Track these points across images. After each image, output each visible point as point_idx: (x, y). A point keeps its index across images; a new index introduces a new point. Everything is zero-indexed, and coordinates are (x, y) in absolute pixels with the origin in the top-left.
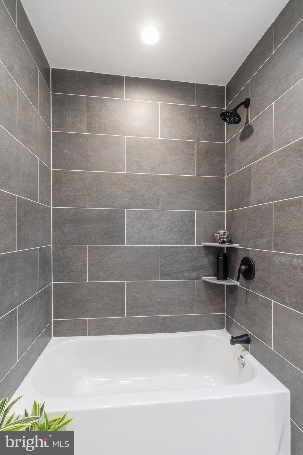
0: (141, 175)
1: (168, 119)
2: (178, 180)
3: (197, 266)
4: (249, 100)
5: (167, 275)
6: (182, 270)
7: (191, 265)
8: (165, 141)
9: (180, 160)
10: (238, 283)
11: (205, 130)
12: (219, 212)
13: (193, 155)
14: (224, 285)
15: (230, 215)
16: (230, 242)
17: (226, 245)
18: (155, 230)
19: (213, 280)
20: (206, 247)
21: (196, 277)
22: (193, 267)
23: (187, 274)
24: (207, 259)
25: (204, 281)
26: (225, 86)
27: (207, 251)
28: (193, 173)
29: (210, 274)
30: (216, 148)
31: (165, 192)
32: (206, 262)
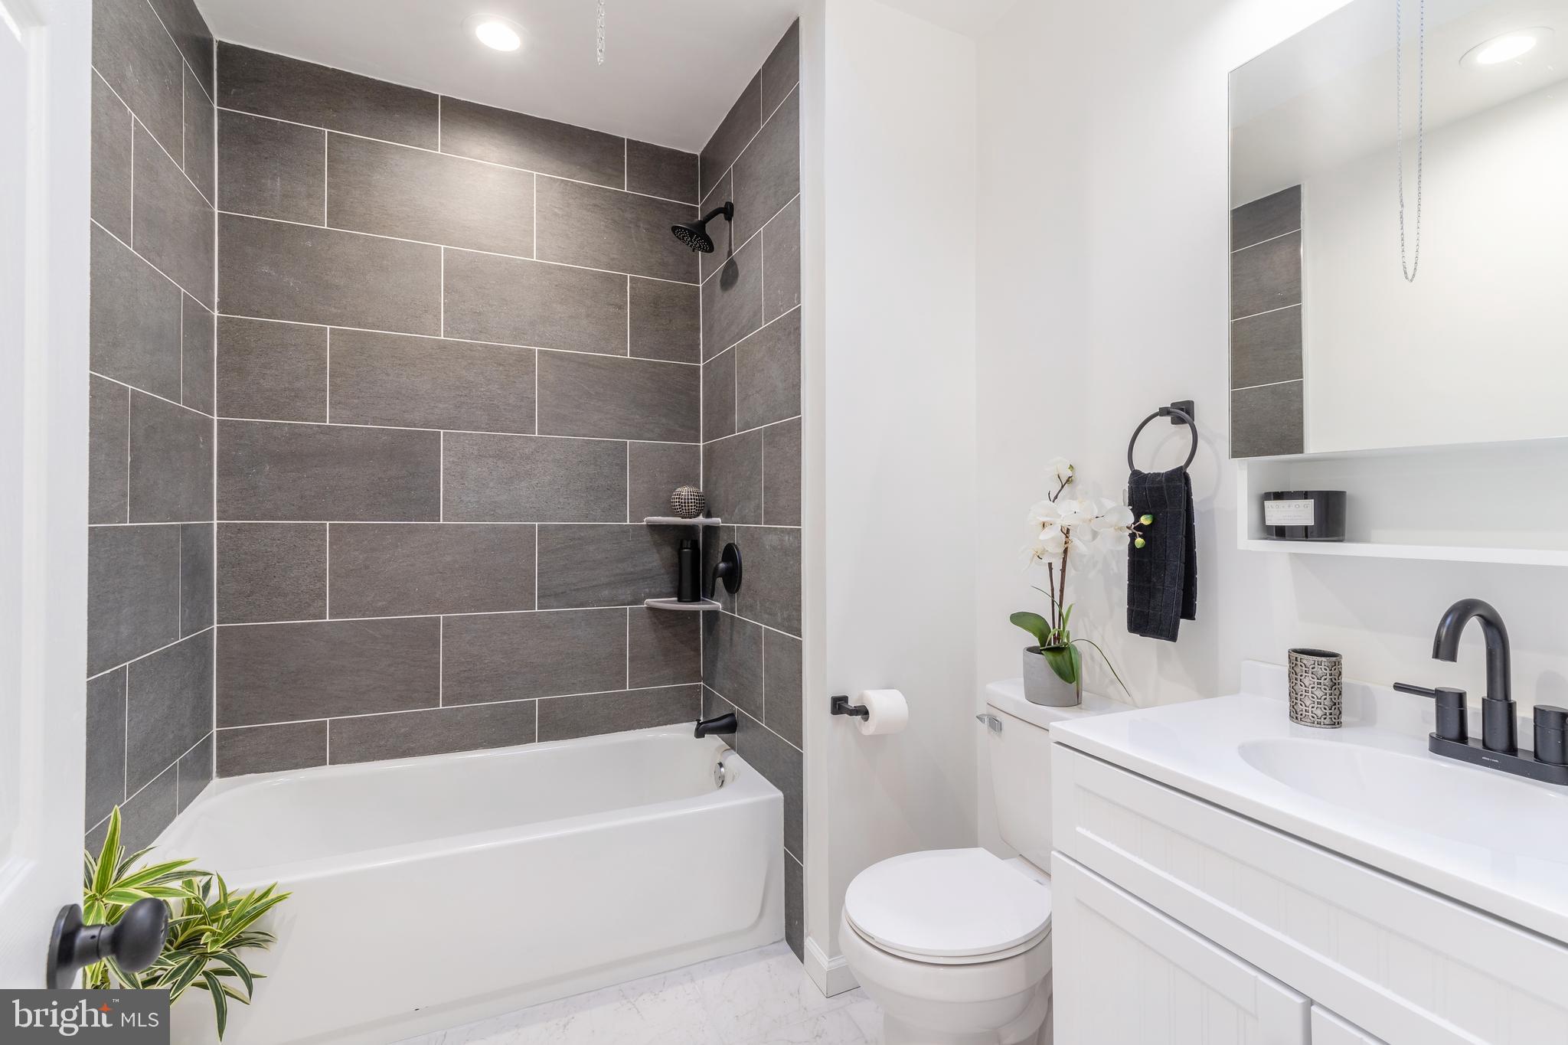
0: (486, 346)
1: (556, 214)
2: (584, 364)
3: (631, 573)
4: (732, 206)
5: (556, 595)
6: (595, 583)
7: (618, 571)
8: (549, 267)
9: (588, 316)
10: (717, 605)
11: (651, 251)
12: (686, 446)
13: (622, 307)
14: (699, 611)
15: (709, 451)
16: (708, 515)
17: (701, 520)
18: (523, 484)
19: (670, 603)
20: (654, 528)
21: (630, 598)
22: (622, 575)
23: (606, 593)
24: (656, 556)
25: (651, 609)
26: (698, 154)
27: (656, 536)
28: (621, 351)
29: (664, 590)
30: (677, 297)
31: (548, 392)
32: (655, 564)
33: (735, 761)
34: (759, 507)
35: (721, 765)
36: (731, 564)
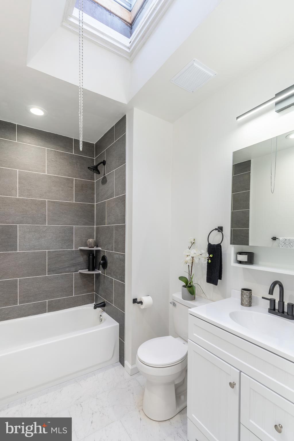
0: (31, 199)
1: (53, 161)
2: (61, 204)
3: (75, 263)
4: (105, 161)
5: (53, 271)
6: (64, 267)
7: (71, 263)
8: (51, 176)
9: (62, 190)
10: (100, 272)
11: (81, 171)
12: (91, 227)
13: (72, 188)
14: (94, 274)
15: (97, 228)
16: (97, 246)
17: (95, 249)
18: (43, 239)
19: (86, 271)
20: (81, 250)
21: (74, 270)
22: (72, 264)
23: (67, 269)
24: (82, 258)
25: (80, 273)
26: (95, 143)
27: (82, 253)
28: (72, 200)
29: (84, 268)
30: (88, 185)
31: (50, 213)
32: (82, 260)
33: (105, 315)
34: (113, 246)
35: (101, 316)
36: (104, 261)
